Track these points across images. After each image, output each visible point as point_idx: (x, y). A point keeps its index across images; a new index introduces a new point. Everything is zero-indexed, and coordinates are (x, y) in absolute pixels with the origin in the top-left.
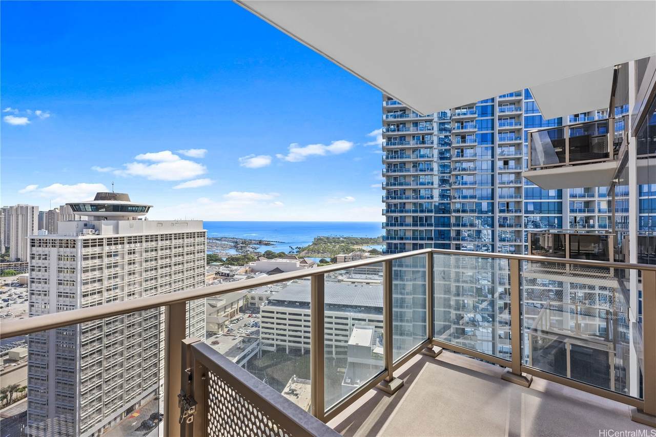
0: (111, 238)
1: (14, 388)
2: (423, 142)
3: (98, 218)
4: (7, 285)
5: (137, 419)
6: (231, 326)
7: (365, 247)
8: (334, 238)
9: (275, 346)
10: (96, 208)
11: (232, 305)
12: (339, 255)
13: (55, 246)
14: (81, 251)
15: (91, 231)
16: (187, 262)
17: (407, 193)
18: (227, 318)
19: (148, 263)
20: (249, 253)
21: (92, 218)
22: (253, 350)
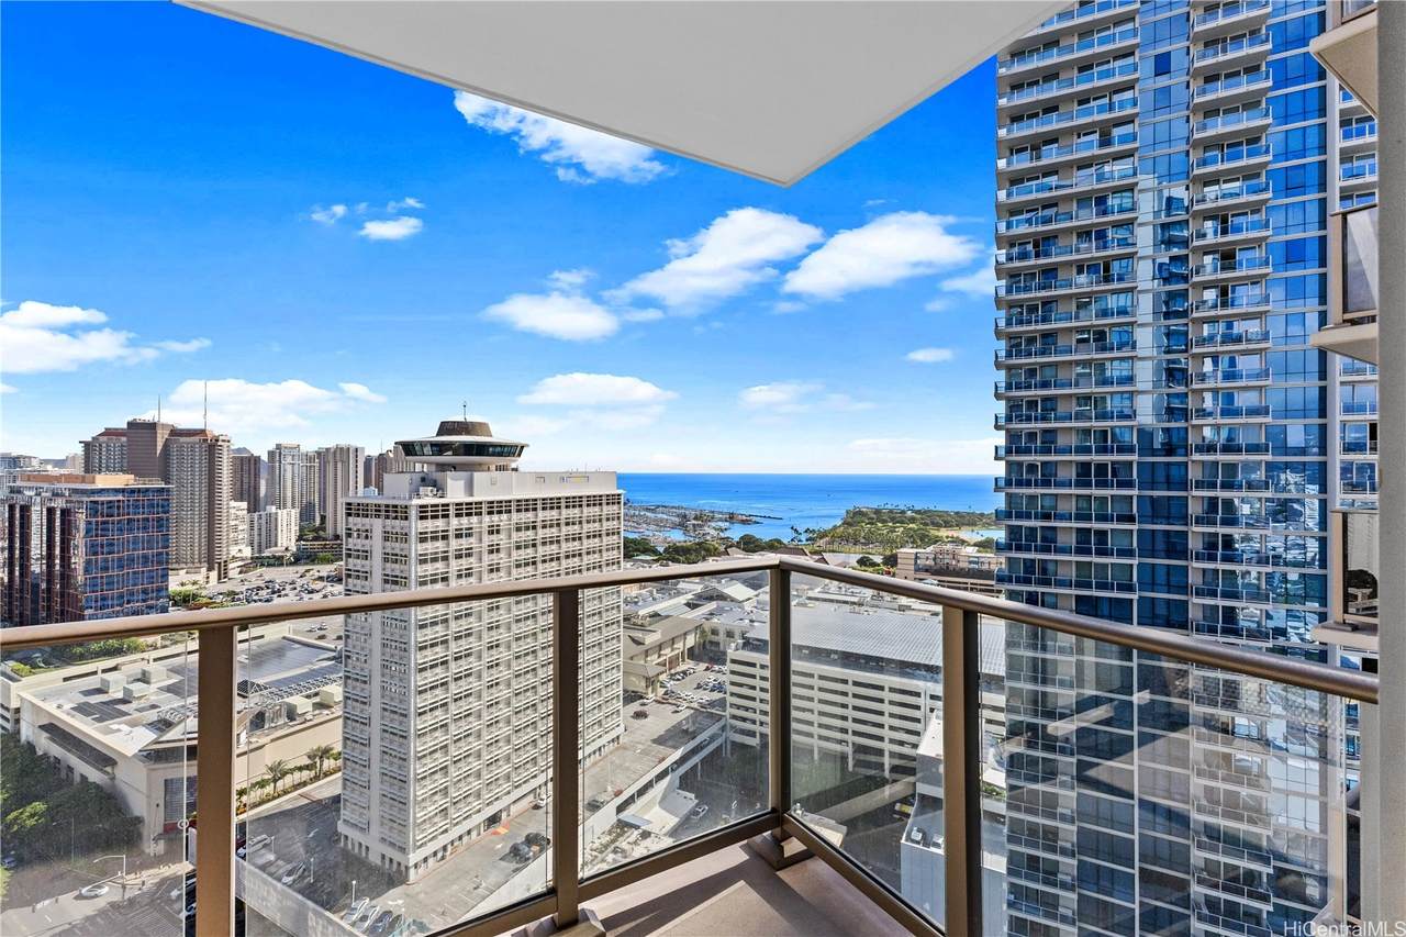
0: (462, 504)
1: (325, 753)
2: (1107, 279)
3: (442, 467)
4: (321, 578)
5: (504, 838)
6: (671, 684)
7: (964, 534)
8: (891, 511)
9: (758, 735)
10: (439, 448)
11: (673, 643)
12: (902, 550)
13: (379, 516)
14: (416, 526)
15: (432, 491)
16: (588, 553)
17: (1062, 408)
18: (663, 669)
19: (521, 552)
20: (708, 538)
21: (433, 468)
22: (712, 738)
